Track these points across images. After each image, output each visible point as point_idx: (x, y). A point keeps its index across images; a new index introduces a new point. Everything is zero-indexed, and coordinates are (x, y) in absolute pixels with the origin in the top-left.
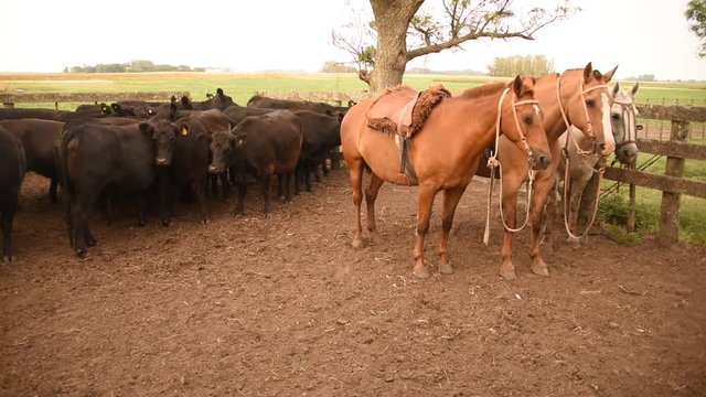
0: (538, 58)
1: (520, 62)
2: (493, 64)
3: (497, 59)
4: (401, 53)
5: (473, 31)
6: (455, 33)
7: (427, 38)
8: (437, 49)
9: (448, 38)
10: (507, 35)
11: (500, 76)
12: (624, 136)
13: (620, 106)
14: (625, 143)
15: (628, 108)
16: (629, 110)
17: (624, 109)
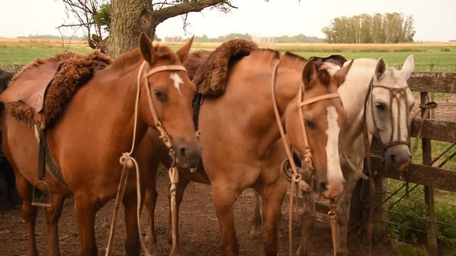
0: (390, 16)
1: (366, 23)
2: (331, 27)
3: (337, 20)
4: (144, 12)
11: (341, 42)
12: (392, 133)
13: (387, 92)
14: (393, 144)
15: (398, 95)
16: (400, 97)
17: (393, 96)
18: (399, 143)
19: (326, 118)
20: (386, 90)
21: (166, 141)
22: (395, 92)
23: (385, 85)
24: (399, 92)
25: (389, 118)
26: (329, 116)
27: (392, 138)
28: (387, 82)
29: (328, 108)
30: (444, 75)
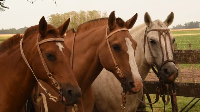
12: (163, 57)
13: (157, 32)
14: (165, 63)
15: (164, 34)
16: (165, 35)
18: (168, 61)
19: (126, 44)
20: (156, 31)
21: (57, 86)
22: (161, 32)
23: (155, 29)
24: (164, 32)
25: (160, 48)
26: (127, 43)
27: (163, 59)
29: (125, 39)
30: (183, 52)
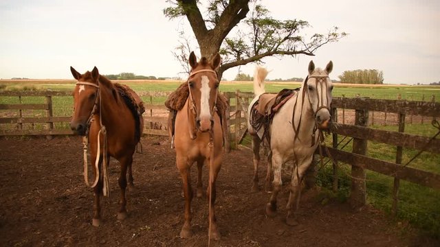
0: (372, 71)
5: (269, 50)
6: (256, 53)
7: (239, 55)
8: (244, 62)
9: (252, 55)
10: (295, 53)
12: (318, 103)
14: (319, 110)
16: (322, 82)
17: (317, 81)
18: (322, 107)
20: (314, 78)
22: (319, 79)
25: (316, 95)
26: (202, 81)
27: (318, 106)
28: (315, 74)
